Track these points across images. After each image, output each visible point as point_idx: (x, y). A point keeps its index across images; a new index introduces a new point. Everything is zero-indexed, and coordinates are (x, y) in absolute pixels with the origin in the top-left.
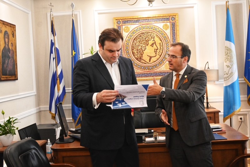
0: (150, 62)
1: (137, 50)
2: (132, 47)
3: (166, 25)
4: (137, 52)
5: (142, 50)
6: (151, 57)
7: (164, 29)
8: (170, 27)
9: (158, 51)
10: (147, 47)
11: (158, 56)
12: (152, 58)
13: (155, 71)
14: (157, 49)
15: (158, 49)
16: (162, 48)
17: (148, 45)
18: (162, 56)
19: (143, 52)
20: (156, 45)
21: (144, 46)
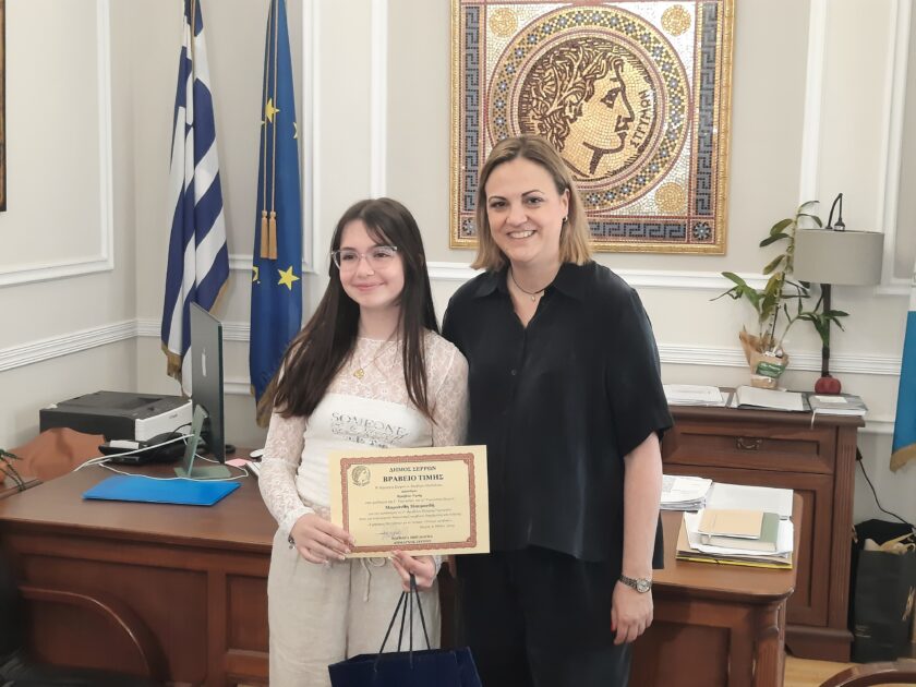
0: (592, 171)
1: (544, 117)
2: (521, 102)
3: (678, 12)
4: (540, 126)
5: (564, 119)
6: (599, 153)
7: (668, 29)
8: (693, 24)
9: (633, 125)
10: (585, 106)
11: (630, 151)
12: (605, 158)
13: (614, 213)
14: (627, 120)
15: (631, 120)
16: (650, 114)
17: (589, 97)
18: (648, 148)
19: (565, 125)
20: (624, 98)
21: (573, 99)
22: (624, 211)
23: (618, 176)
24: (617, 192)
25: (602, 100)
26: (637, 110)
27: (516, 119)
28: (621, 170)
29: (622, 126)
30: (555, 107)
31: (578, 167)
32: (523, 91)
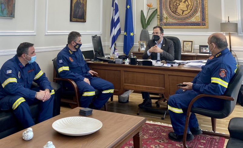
0: (183, 14)
1: (173, 5)
2: (169, 3)
4: (173, 7)
5: (177, 6)
6: (183, 11)
9: (189, 6)
11: (189, 11)
12: (185, 12)
13: (187, 21)
14: (188, 5)
15: (189, 5)
16: (192, 4)
17: (181, 2)
18: (192, 10)
19: (177, 7)
20: (187, 1)
21: (178, 2)
22: (189, 21)
23: (187, 15)
24: (187, 18)
25: (184, 2)
26: (190, 3)
27: (168, 6)
28: (188, 14)
29: (187, 6)
30: (175, 4)
31: (180, 14)
32: (170, 1)
